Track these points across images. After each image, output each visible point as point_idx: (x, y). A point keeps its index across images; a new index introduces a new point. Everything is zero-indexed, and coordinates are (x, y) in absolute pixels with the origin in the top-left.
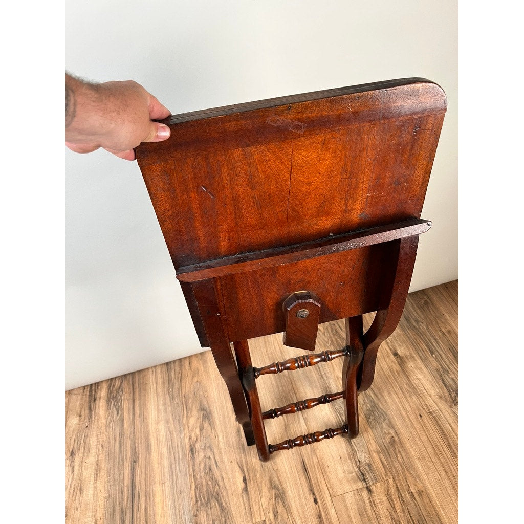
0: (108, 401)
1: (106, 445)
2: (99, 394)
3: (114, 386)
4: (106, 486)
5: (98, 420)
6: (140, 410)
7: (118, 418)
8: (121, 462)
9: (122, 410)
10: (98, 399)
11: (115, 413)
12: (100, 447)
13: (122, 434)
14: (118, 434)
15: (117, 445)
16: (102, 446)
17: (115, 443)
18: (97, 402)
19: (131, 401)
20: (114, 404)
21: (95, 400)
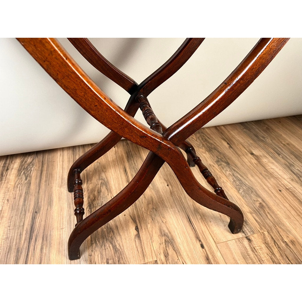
0: (19, 171)
1: (11, 200)
2: (12, 165)
3: (26, 162)
4: (6, 230)
5: (8, 182)
6: (47, 177)
7: (26, 182)
8: (23, 212)
9: (31, 177)
10: (10, 169)
11: (24, 178)
12: (6, 202)
13: (27, 193)
14: (24, 193)
15: (22, 199)
16: (8, 200)
17: (20, 199)
18: (9, 171)
19: (40, 172)
20: (24, 173)
21: (7, 169)
